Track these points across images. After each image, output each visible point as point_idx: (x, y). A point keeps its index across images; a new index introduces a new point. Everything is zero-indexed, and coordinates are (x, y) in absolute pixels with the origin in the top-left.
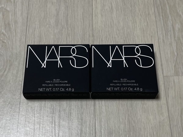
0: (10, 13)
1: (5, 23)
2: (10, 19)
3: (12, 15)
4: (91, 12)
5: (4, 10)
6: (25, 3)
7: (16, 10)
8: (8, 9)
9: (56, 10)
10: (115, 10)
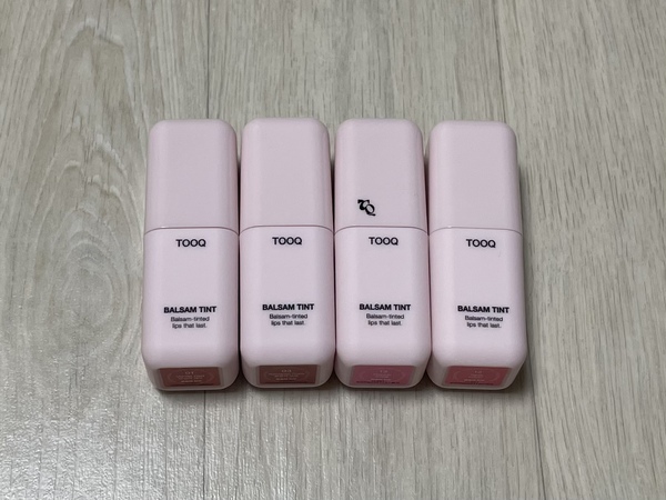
0: (126, 57)
1: (106, 106)
2: (130, 85)
3: (135, 67)
4: (495, 56)
5: (96, 42)
6: (193, 12)
7: (152, 45)
8: (117, 38)
9: (335, 45)
10: (601, 49)
